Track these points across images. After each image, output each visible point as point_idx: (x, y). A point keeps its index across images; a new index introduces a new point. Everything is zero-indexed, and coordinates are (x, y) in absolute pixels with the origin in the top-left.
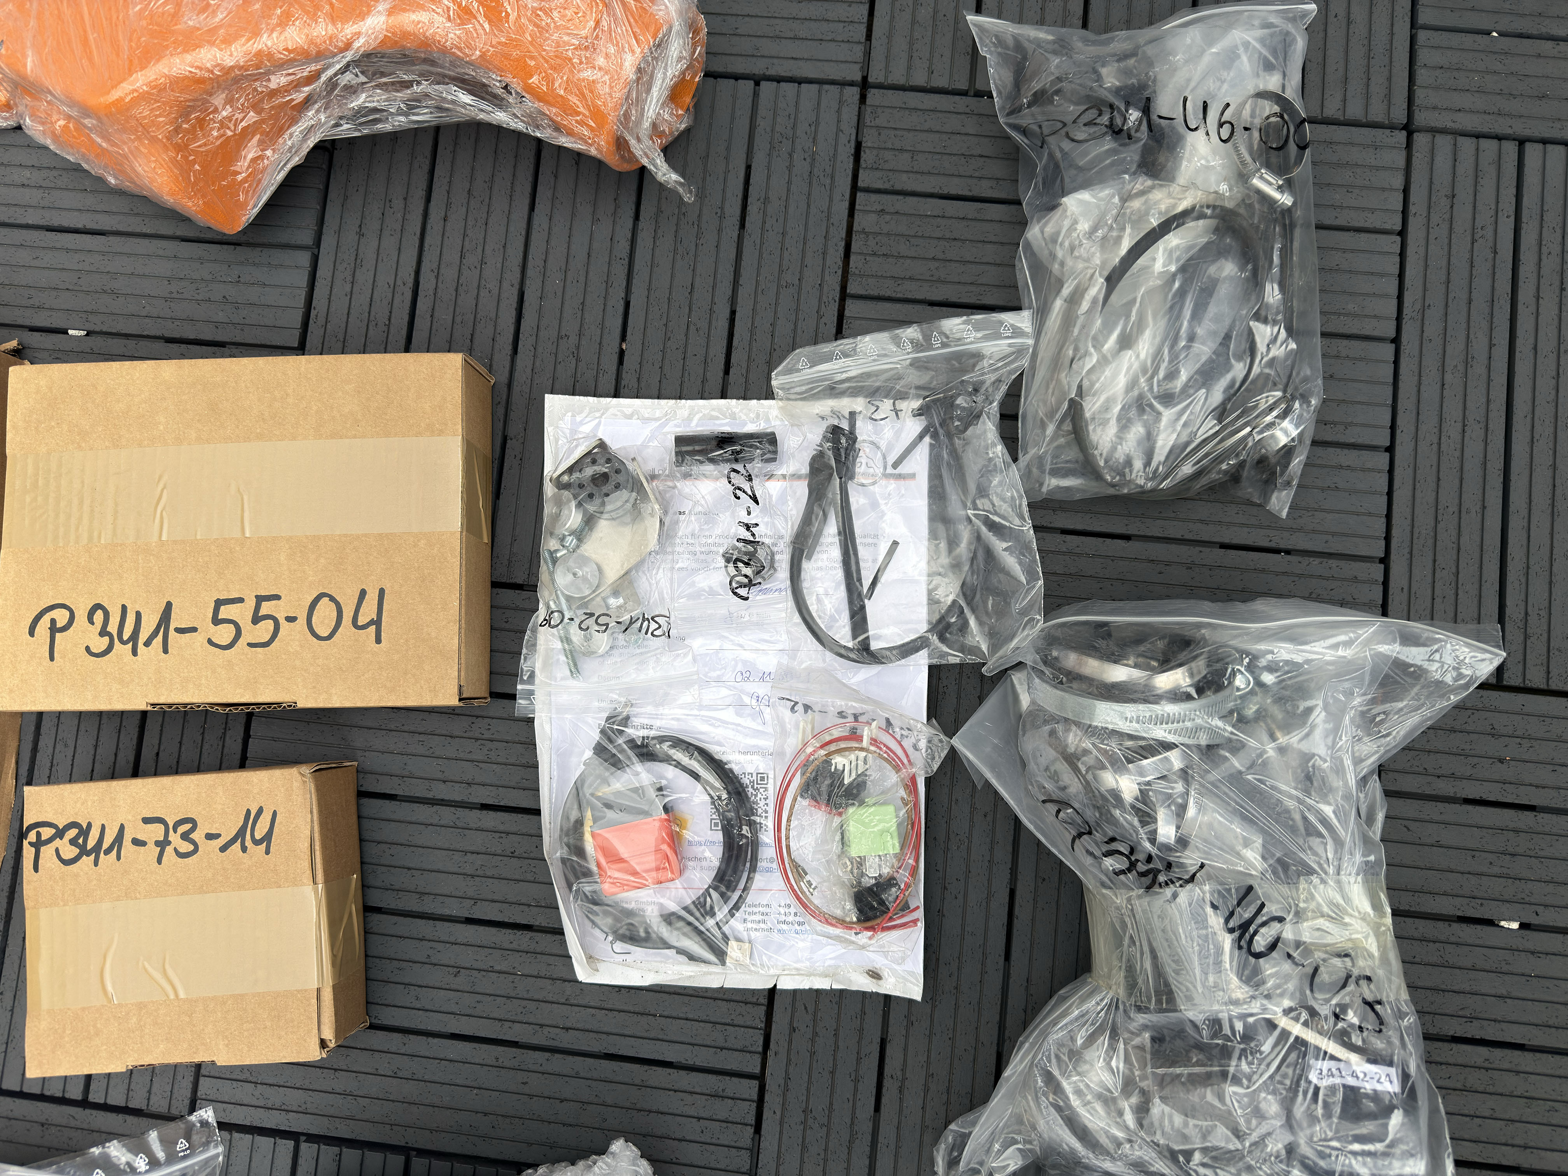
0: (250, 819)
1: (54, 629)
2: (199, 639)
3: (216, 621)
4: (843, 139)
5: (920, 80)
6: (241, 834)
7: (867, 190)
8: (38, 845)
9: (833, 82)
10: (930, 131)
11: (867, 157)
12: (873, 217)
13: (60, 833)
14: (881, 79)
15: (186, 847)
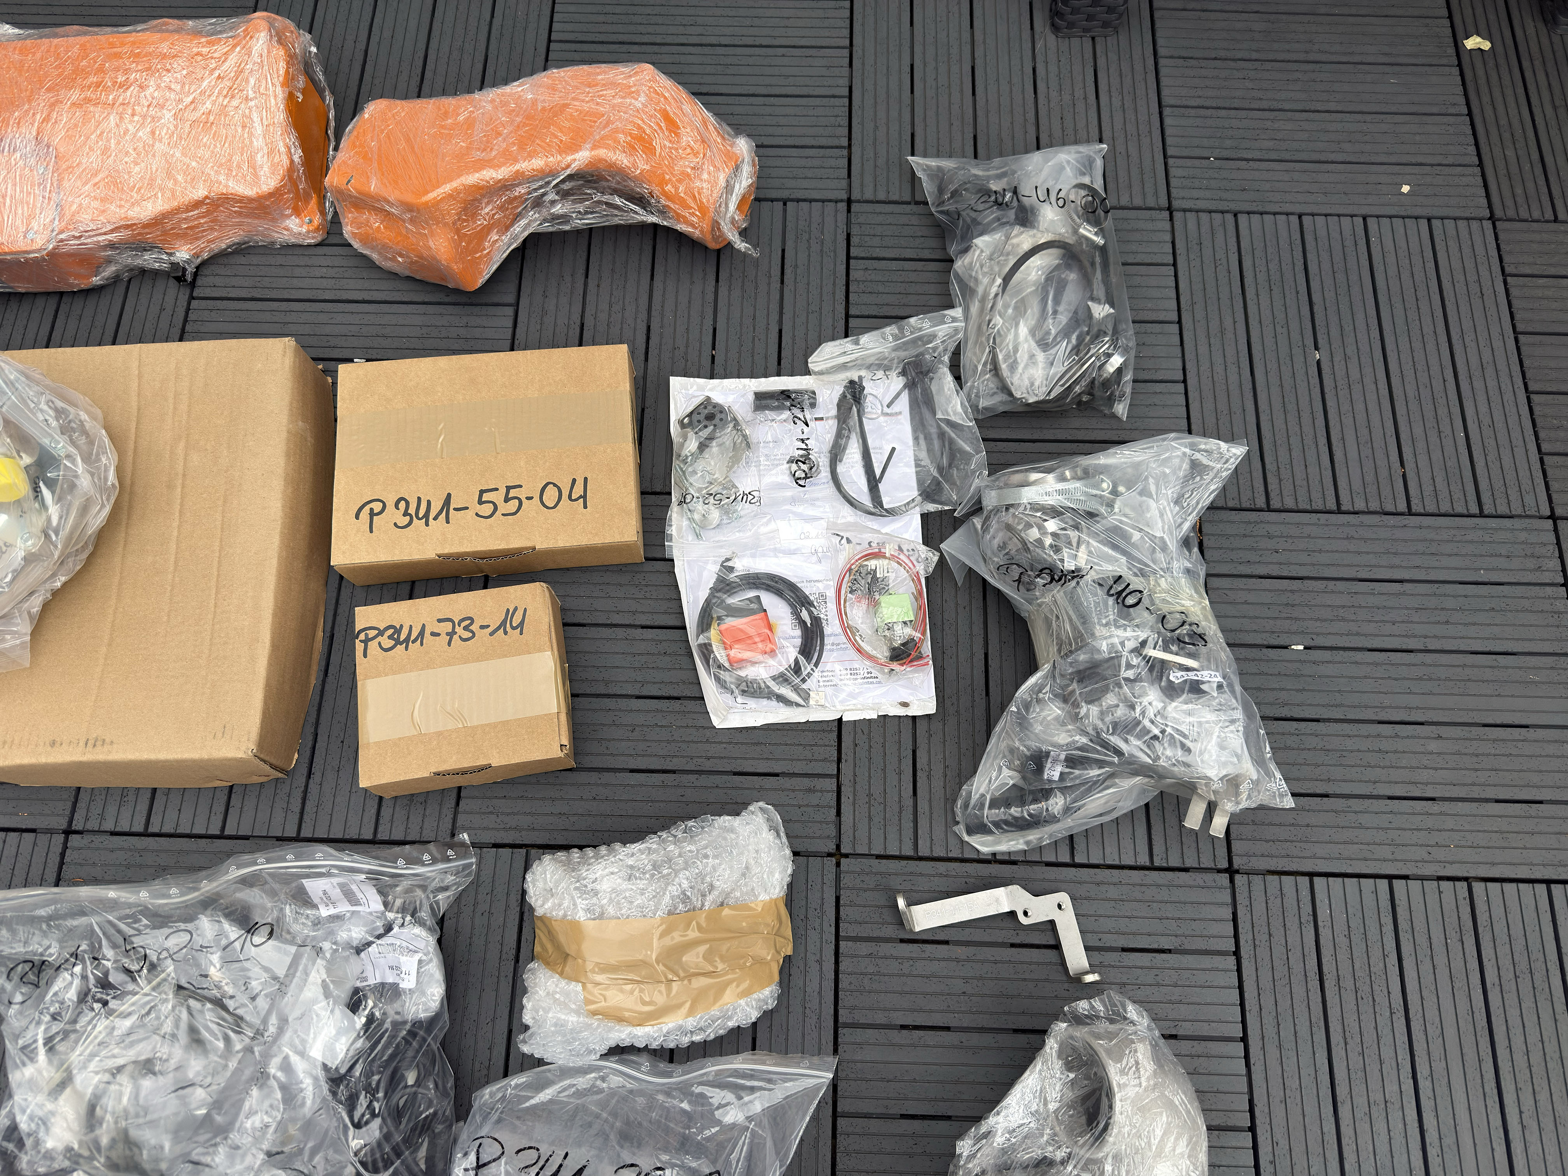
0: (509, 615)
1: (372, 514)
2: (470, 513)
3: (481, 502)
4: (839, 231)
5: (882, 196)
6: (503, 623)
7: (856, 258)
8: (366, 642)
9: (830, 201)
10: (890, 224)
11: (854, 240)
12: (861, 272)
13: (381, 633)
14: (859, 197)
15: (467, 635)
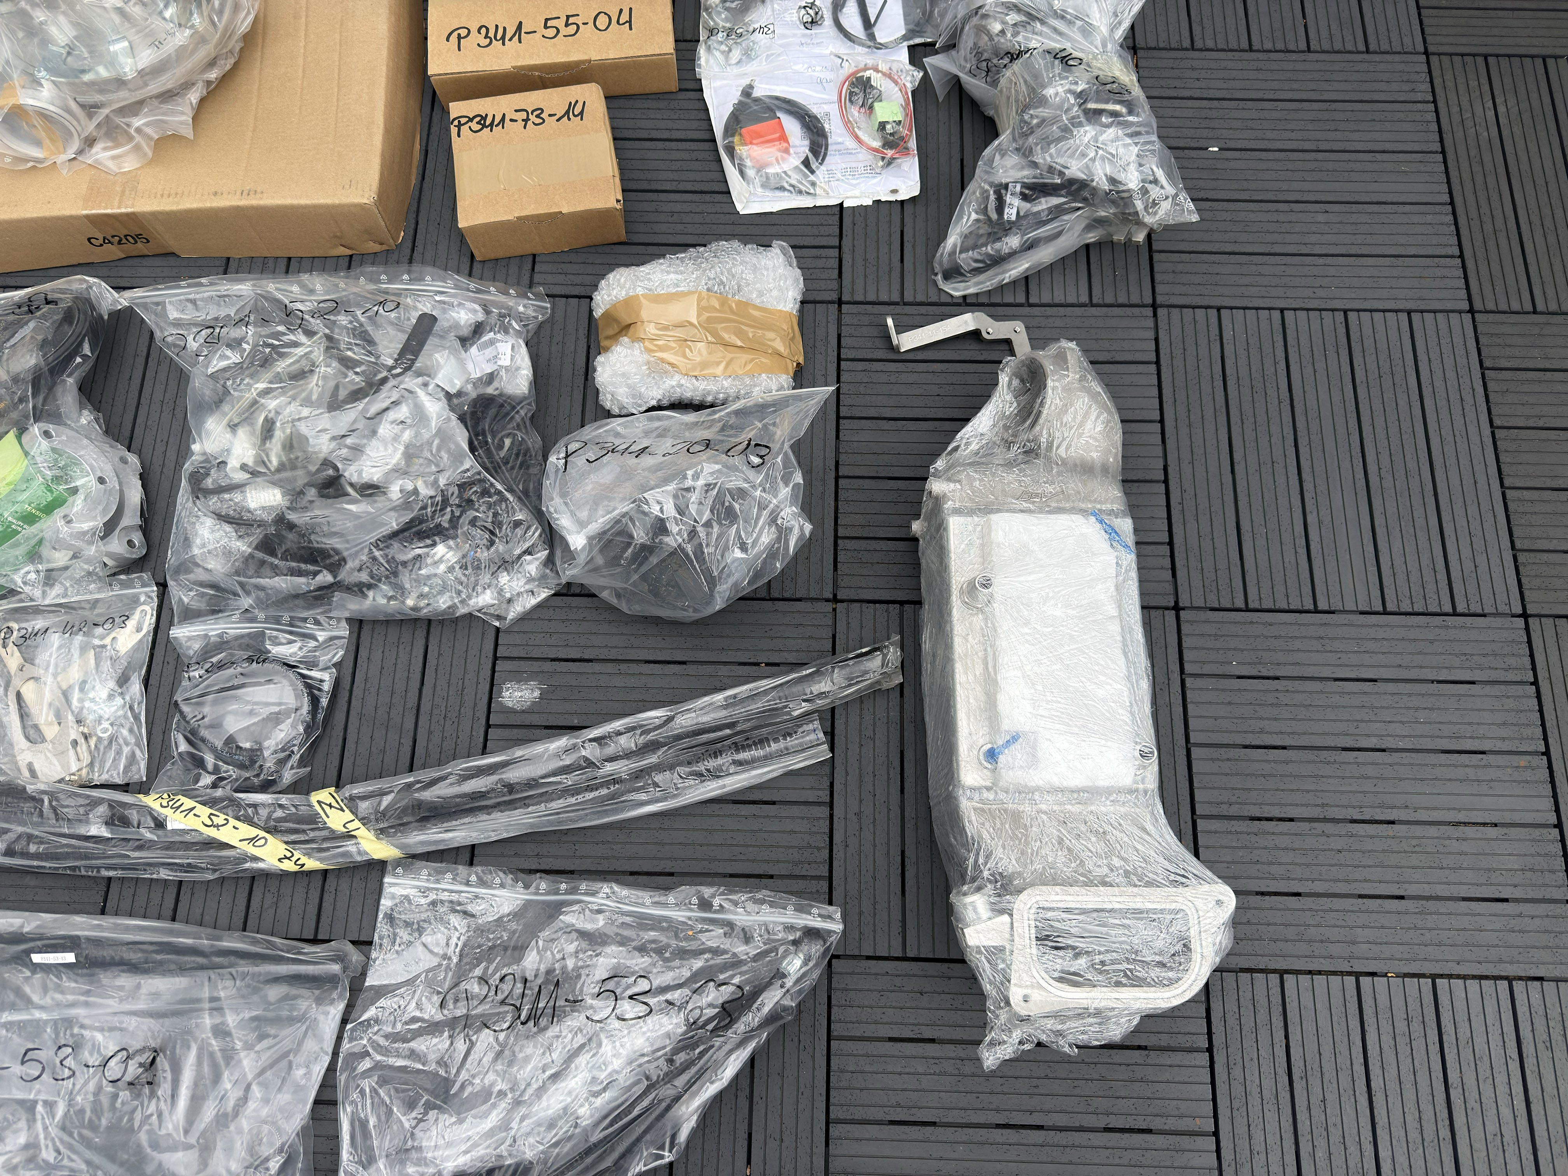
0: (571, 106)
1: (459, 37)
2: (538, 36)
3: (546, 27)
6: (567, 112)
8: (460, 125)
13: (471, 120)
15: (539, 121)
